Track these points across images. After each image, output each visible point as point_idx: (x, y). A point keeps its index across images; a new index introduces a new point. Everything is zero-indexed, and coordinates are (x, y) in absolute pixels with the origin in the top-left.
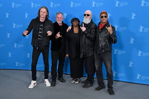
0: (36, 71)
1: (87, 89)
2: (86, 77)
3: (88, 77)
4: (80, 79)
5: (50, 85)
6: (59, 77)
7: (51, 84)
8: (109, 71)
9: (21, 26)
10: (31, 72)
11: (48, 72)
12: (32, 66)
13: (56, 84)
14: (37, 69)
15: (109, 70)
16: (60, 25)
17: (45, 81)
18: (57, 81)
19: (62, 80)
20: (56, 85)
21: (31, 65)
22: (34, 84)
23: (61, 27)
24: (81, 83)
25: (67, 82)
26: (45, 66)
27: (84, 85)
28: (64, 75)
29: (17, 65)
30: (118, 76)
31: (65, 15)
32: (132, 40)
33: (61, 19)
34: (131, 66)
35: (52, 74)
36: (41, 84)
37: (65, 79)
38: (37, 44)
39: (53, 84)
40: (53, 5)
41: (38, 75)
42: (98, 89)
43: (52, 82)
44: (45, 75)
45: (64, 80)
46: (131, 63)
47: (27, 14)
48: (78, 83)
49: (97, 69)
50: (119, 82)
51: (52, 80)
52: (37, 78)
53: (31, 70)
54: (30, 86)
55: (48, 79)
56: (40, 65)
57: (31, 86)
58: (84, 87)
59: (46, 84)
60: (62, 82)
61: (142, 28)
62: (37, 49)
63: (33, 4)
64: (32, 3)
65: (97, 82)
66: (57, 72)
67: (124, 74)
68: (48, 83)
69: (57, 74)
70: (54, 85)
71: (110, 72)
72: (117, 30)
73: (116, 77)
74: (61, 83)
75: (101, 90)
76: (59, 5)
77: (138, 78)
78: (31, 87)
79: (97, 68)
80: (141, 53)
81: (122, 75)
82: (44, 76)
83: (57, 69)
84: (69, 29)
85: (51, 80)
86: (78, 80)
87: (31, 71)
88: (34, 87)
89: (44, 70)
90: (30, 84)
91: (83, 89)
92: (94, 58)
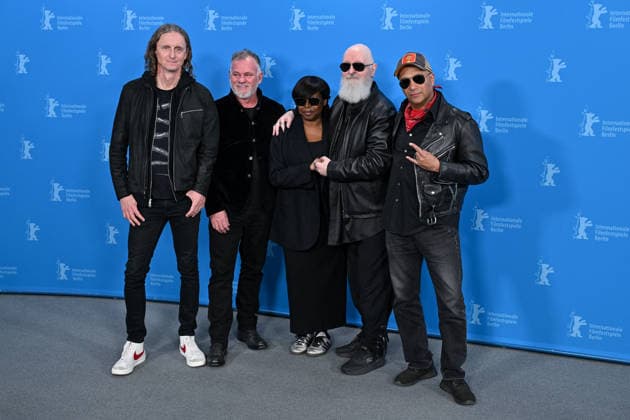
0: (143, 301)
1: (360, 377)
2: (355, 326)
3: (362, 328)
4: (328, 337)
5: (202, 363)
6: (239, 328)
7: (206, 357)
8: (453, 302)
9: (81, 109)
10: (122, 306)
11: (196, 305)
12: (127, 279)
13: (229, 355)
14: (147, 295)
15: (453, 299)
16: (245, 106)
17: (182, 345)
18: (233, 343)
19: (251, 340)
20: (228, 359)
21: (123, 277)
22: (136, 357)
23: (251, 115)
24: (332, 354)
25: (276, 349)
26: (182, 278)
27: (347, 359)
28: (261, 319)
29: (63, 276)
30: (492, 324)
31: (269, 63)
32: (551, 173)
33: (250, 79)
34: (544, 280)
35: (211, 315)
36: (166, 357)
37: (265, 336)
38: (149, 186)
39: (216, 356)
40: (216, 22)
41: (152, 317)
42: (405, 379)
43: (211, 347)
44: (182, 317)
45: (261, 340)
46: (546, 270)
47: (105, 60)
48: (320, 354)
49: (398, 294)
50: (494, 351)
51: (213, 341)
52: (148, 332)
53: (123, 295)
54: (116, 365)
55: (193, 337)
56: (163, 276)
57: (123, 366)
58: (345, 369)
59: (185, 359)
60: (255, 347)
61: (591, 119)
62: (147, 207)
63: (130, 15)
64: (129, 12)
65: (401, 348)
66: (234, 305)
67: (516, 317)
68: (193, 353)
69: (235, 314)
70: (221, 363)
71: (457, 306)
72: (486, 131)
73: (483, 328)
74: (251, 351)
75: (418, 386)
76: (242, 21)
77: (576, 332)
78: (121, 368)
79: (402, 291)
80: (588, 228)
81: (506, 322)
82: (179, 324)
83: (235, 292)
84: (286, 123)
85: (209, 339)
86: (321, 338)
87: (123, 303)
88: (136, 368)
89: (177, 298)
90: (118, 356)
91: (344, 377)
92: (385, 251)
